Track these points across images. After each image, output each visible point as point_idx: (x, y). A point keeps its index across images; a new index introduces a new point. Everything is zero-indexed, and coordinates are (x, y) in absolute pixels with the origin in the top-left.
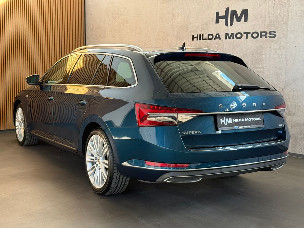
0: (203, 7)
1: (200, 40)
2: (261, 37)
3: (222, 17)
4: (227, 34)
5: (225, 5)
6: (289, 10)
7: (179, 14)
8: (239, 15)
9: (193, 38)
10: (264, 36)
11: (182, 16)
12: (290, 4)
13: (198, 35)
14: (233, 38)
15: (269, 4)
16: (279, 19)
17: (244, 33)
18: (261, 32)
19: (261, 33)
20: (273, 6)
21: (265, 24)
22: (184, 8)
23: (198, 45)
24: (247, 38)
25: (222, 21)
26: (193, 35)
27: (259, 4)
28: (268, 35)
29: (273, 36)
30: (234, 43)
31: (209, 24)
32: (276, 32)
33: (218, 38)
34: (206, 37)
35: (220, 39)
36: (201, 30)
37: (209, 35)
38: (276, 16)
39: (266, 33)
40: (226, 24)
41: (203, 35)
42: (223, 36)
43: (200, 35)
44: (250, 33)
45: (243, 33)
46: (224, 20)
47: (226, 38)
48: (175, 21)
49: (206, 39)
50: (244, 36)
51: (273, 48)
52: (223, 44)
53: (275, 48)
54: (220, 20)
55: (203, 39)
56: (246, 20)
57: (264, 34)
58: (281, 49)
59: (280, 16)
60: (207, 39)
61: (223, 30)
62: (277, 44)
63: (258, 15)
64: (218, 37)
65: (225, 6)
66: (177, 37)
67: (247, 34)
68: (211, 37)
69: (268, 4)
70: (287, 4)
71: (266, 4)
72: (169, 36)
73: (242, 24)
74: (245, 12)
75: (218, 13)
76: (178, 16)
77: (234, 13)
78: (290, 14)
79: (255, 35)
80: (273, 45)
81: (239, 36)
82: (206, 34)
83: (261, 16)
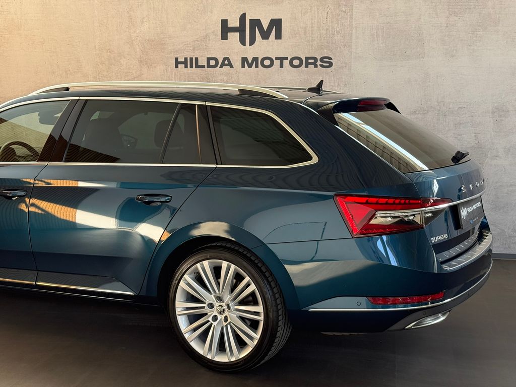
0: (195, 9)
1: (191, 67)
2: (306, 66)
3: (234, 30)
4: (244, 60)
5: (237, 8)
6: (352, 25)
7: (144, 18)
8: (265, 27)
9: (177, 63)
10: (311, 64)
11: (151, 22)
12: (354, 15)
13: (186, 59)
14: (257, 66)
15: (318, 13)
16: (336, 38)
17: (277, 58)
18: (306, 57)
19: (307, 59)
20: (325, 16)
21: (312, 46)
22: (153, 8)
23: (187, 76)
24: (282, 66)
25: (234, 37)
26: (176, 59)
27: (301, 11)
28: (319, 63)
29: (328, 64)
30: (258, 74)
31: (209, 40)
32: (332, 59)
33: (226, 65)
34: (203, 61)
35: (232, 66)
36: (194, 49)
37: (209, 59)
38: (331, 32)
39: (315, 59)
40: (243, 42)
41: (197, 59)
42: (237, 62)
43: (191, 59)
44: (286, 58)
45: (274, 59)
46: (237, 34)
47: (243, 66)
48: (135, 32)
49: (203, 67)
50: (277, 63)
51: (328, 84)
52: (238, 76)
53: (332, 84)
54: (230, 34)
55: (197, 66)
56: (278, 36)
57: (313, 61)
58: (342, 85)
59: (338, 32)
60: (206, 66)
61: (236, 51)
62: (334, 78)
63: (300, 30)
64: (227, 62)
65: (237, 11)
66: (141, 61)
67: (282, 59)
68: (213, 63)
69: (316, 13)
70: (349, 14)
71: (313, 12)
72: (125, 58)
73: (271, 44)
74: (276, 24)
75: (224, 22)
76: (142, 22)
77: (256, 23)
78: (354, 31)
79: (296, 62)
80: (328, 79)
81: (267, 62)
82: (203, 58)
83: (305, 31)
